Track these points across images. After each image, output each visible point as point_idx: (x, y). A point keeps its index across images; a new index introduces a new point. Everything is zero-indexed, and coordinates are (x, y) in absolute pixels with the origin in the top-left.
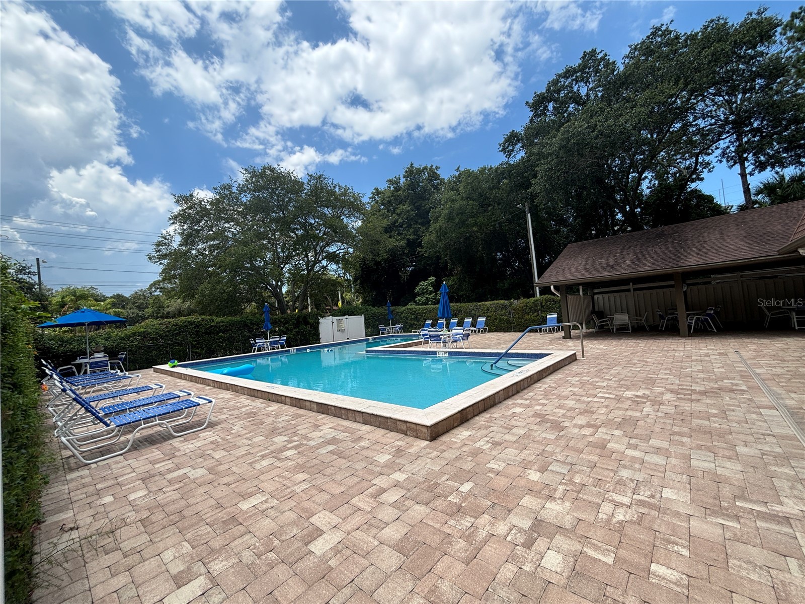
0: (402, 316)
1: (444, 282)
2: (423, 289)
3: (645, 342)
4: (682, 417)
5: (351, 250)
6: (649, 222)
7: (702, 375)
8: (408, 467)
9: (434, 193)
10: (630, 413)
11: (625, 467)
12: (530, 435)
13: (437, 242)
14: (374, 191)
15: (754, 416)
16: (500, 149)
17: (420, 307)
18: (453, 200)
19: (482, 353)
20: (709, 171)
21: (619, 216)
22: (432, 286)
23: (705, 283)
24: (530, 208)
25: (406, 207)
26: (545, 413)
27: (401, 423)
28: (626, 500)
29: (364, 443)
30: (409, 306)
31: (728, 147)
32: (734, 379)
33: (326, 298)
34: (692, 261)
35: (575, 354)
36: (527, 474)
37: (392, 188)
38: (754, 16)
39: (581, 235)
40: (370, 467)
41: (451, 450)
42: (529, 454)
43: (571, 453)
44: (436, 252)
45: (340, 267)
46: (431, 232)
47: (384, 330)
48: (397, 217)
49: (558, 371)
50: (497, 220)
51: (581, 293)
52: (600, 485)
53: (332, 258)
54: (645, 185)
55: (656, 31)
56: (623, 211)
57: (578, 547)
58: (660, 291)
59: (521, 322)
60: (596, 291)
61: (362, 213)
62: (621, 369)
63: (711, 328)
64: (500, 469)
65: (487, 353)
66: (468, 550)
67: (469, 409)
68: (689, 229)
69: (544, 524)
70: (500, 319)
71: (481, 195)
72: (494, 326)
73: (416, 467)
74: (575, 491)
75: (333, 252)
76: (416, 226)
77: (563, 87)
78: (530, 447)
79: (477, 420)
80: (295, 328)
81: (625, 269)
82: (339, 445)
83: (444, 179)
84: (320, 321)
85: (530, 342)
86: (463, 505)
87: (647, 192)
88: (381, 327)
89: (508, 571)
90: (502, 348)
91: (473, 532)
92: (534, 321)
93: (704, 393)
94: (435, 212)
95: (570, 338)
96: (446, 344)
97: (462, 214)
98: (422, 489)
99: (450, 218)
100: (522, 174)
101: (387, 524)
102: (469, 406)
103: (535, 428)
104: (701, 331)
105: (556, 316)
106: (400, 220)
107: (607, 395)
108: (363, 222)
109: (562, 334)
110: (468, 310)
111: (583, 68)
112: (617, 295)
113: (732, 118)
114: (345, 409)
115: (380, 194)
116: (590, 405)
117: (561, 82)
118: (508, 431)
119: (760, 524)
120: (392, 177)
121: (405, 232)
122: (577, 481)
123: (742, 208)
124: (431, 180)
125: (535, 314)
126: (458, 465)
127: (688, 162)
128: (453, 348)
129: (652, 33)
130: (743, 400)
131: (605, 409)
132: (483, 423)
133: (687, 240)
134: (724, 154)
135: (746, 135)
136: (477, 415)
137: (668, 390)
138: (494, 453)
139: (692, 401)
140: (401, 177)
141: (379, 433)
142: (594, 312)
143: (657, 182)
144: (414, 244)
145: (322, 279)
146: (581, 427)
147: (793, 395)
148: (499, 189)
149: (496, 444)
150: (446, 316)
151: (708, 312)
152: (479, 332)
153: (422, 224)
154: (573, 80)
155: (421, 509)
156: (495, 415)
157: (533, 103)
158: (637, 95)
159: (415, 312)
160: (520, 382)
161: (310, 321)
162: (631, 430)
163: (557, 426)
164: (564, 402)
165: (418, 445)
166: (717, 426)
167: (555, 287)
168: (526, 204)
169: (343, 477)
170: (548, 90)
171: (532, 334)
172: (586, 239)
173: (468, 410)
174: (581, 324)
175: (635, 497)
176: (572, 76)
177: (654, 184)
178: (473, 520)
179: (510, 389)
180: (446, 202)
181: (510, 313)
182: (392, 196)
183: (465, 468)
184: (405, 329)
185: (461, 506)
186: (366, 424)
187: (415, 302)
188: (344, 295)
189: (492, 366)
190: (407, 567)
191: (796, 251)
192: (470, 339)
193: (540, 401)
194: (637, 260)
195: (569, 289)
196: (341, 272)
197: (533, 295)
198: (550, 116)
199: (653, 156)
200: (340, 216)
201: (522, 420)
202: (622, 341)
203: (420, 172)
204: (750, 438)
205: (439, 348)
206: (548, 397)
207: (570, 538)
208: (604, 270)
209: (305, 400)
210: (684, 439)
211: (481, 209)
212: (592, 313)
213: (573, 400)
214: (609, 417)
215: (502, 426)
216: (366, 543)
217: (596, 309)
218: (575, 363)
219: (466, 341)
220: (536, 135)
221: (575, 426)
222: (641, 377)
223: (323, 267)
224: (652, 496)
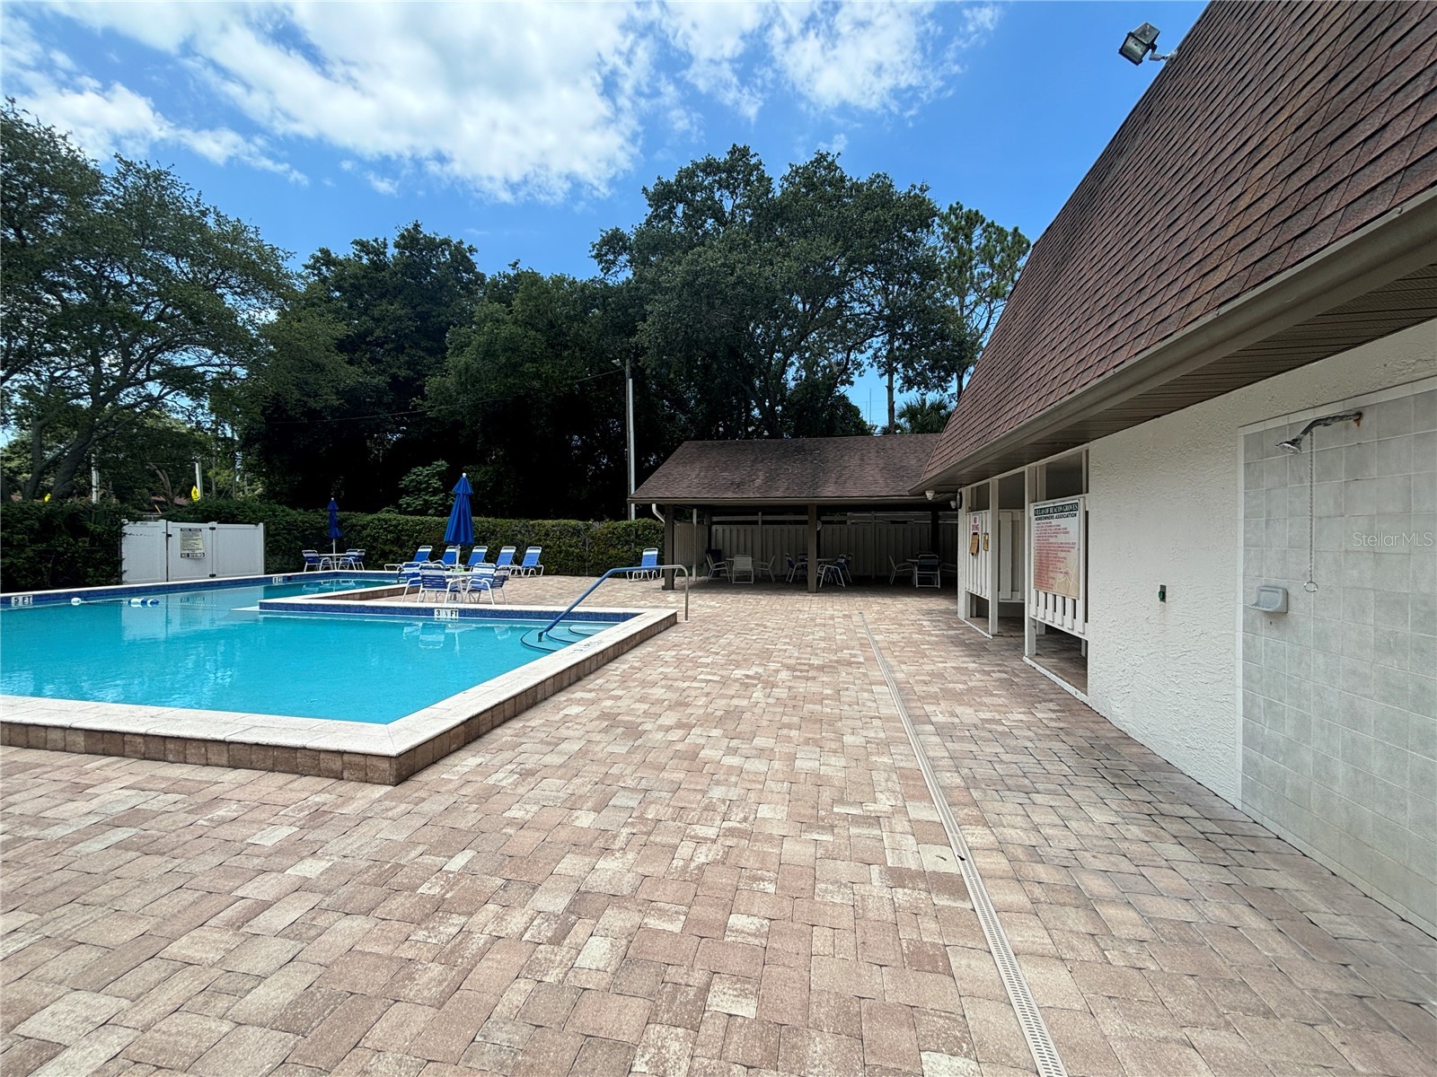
0: (365, 533)
1: (464, 474)
2: (421, 483)
3: (768, 598)
4: (794, 703)
5: (241, 372)
6: (789, 428)
7: (823, 644)
8: (335, 846)
9: (461, 296)
10: (735, 702)
11: (718, 783)
12: (587, 752)
13: (459, 393)
14: (319, 254)
15: (865, 694)
16: (593, 254)
17: (409, 517)
18: (498, 321)
19: (526, 612)
20: (860, 375)
21: (756, 412)
22: (440, 480)
23: (840, 522)
24: (633, 370)
25: (395, 308)
26: (619, 711)
27: (329, 756)
28: (711, 832)
29: (222, 812)
30: (383, 515)
31: (880, 349)
32: (853, 648)
33: (154, 475)
34: (830, 491)
35: (675, 614)
36: (573, 818)
37: (365, 261)
38: (917, 191)
39: (704, 432)
40: (235, 861)
41: (437, 797)
42: (580, 785)
43: (648, 773)
44: (452, 413)
45: (203, 407)
46: (446, 371)
47: (317, 560)
48: (371, 324)
49: (648, 642)
50: (577, 378)
51: (695, 520)
52: (682, 817)
53: (182, 380)
54: (791, 373)
55: (822, 158)
56: (760, 405)
57: (637, 919)
58: (792, 527)
59: (602, 559)
60: (715, 519)
61: (280, 295)
62: (732, 637)
63: (840, 582)
64: (528, 817)
65: (535, 612)
66: (445, 980)
67: (483, 716)
68: (831, 446)
69: (590, 896)
70: (567, 552)
71: (551, 325)
72: (556, 564)
73: (353, 842)
74: (645, 833)
75: (182, 368)
76: (413, 352)
77: (701, 187)
78: (585, 771)
79: (497, 735)
80: (33, 541)
81: (752, 493)
82: (145, 826)
83: (483, 276)
84: (126, 529)
85: (611, 593)
86: (448, 896)
87: (792, 384)
88: (307, 554)
89: (518, 994)
90: (565, 604)
91: (461, 943)
92: (622, 559)
93: (821, 668)
94: (459, 334)
95: (673, 589)
96: (458, 594)
97: (514, 350)
98: (362, 883)
99: (488, 353)
100: (626, 308)
101: (261, 978)
102: (485, 711)
103: (598, 737)
104: (830, 585)
105: (656, 553)
106: (378, 333)
107: (710, 677)
108: (282, 314)
109: (661, 582)
110: (509, 533)
111: (730, 168)
112: (741, 527)
113: (886, 312)
114: (178, 738)
115: (334, 265)
116: (685, 694)
117: (698, 176)
118: (551, 748)
119: (854, 831)
120: (368, 237)
121: (389, 359)
122: (650, 817)
123: (886, 431)
124: (457, 271)
125: (626, 548)
126: (448, 822)
127: (840, 356)
128: (471, 603)
129: (817, 160)
130: (859, 675)
131: (705, 699)
132: (509, 739)
133: (828, 461)
134: (875, 356)
135: (898, 339)
136: (499, 726)
137: (784, 665)
138: (521, 790)
139: (808, 679)
140: (390, 243)
141: (271, 784)
142: (709, 551)
143: (804, 374)
144: (406, 388)
145: (141, 427)
146: (668, 729)
147: (903, 667)
148: (586, 323)
149: (526, 774)
150: (462, 540)
151: (839, 560)
152: (526, 573)
153: (430, 352)
154: (715, 181)
155: (355, 924)
156: (533, 723)
157: (654, 194)
158: (792, 240)
159: (396, 526)
160: (584, 661)
161: (91, 526)
162: (734, 727)
163: (633, 732)
164: (649, 691)
165: (364, 797)
166: (829, 710)
167: (658, 507)
168: (628, 361)
169: (150, 898)
170: (679, 181)
171: (617, 580)
172: (711, 438)
173: (481, 718)
174: (690, 569)
175: (725, 824)
176: (715, 175)
177: (801, 376)
178: (463, 919)
179: (566, 676)
180: (484, 321)
181: (585, 543)
182: (364, 277)
183: (462, 826)
184: (367, 562)
185: (444, 900)
186: (236, 768)
187: (399, 507)
188: (211, 473)
189: (541, 635)
190: (300, 1056)
191: (924, 494)
192: (507, 584)
193: (612, 693)
194: (771, 480)
195: (677, 511)
196: (207, 420)
197: (626, 516)
198: (677, 227)
199: (804, 337)
200: (214, 287)
201: (579, 727)
202: (740, 596)
203: (433, 245)
204: (859, 724)
205: (442, 602)
206: (626, 684)
207: (626, 908)
208: (727, 489)
209: (46, 727)
210: (794, 733)
211: (550, 350)
212: (707, 552)
213: (662, 687)
214: (709, 710)
215: (542, 742)
216: (194, 1036)
217: (713, 548)
218: (674, 628)
219: (498, 591)
220: (654, 250)
221: (660, 728)
222: (756, 649)
223: (149, 397)
224: (745, 819)
